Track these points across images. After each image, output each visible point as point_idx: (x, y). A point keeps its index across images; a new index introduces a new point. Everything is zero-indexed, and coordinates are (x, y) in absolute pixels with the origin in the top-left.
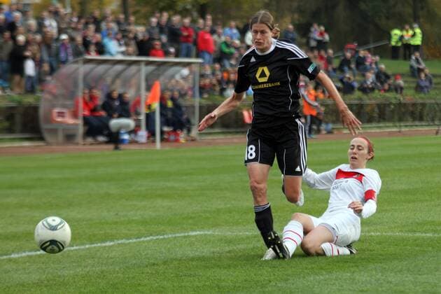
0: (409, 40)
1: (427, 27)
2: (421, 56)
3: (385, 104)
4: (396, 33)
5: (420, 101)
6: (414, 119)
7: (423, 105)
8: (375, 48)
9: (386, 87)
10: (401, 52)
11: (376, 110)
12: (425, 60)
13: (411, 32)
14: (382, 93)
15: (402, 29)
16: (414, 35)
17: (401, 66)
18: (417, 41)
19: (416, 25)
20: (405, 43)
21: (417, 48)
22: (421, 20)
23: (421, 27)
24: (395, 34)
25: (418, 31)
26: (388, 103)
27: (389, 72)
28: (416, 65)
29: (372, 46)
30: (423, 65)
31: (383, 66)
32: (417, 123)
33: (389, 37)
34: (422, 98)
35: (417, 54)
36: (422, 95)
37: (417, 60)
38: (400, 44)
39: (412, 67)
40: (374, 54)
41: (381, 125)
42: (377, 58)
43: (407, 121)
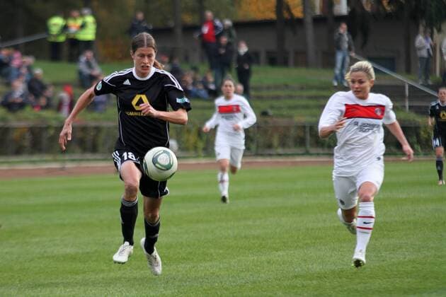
0: (76, 32)
1: (103, 13)
3: (40, 128)
4: (57, 22)
5: (93, 124)
6: (85, 150)
7: (98, 129)
8: (27, 44)
9: (43, 101)
10: (65, 50)
11: (28, 136)
12: (100, 62)
13: (79, 22)
14: (37, 111)
15: (66, 16)
16: (83, 26)
17: (65, 72)
18: (89, 34)
19: (86, 11)
22: (95, 4)
23: (94, 14)
24: (55, 25)
25: (90, 19)
26: (45, 126)
27: (46, 80)
28: (86, 71)
29: (21, 41)
30: (97, 71)
31: (38, 71)
32: (89, 156)
34: (95, 119)
35: (89, 54)
36: (96, 115)
37: (88, 64)
38: (62, 39)
39: (80, 73)
40: (26, 53)
41: (35, 158)
43: (73, 152)
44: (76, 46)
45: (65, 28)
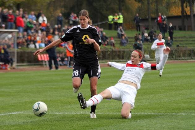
0: (117, 20)
1: (126, 14)
2: (123, 28)
3: (105, 51)
4: (111, 17)
5: (123, 50)
6: (120, 58)
7: (124, 52)
8: (101, 24)
9: (106, 43)
10: (113, 26)
11: (101, 54)
12: (124, 30)
13: (118, 17)
14: (104, 46)
16: (119, 18)
17: (113, 33)
18: (121, 21)
19: (120, 14)
20: (115, 22)
21: (121, 24)
22: (123, 11)
23: (122, 15)
24: (110, 18)
25: (121, 16)
26: (107, 51)
28: (120, 33)
29: (99, 23)
30: (123, 33)
31: (104, 33)
32: (121, 60)
33: (108, 19)
34: (123, 48)
35: (121, 27)
36: (123, 47)
38: (112, 23)
39: (118, 33)
40: (101, 28)
41: (104, 61)
42: (102, 29)
43: (116, 59)
44: (117, 25)
45: (113, 19)
